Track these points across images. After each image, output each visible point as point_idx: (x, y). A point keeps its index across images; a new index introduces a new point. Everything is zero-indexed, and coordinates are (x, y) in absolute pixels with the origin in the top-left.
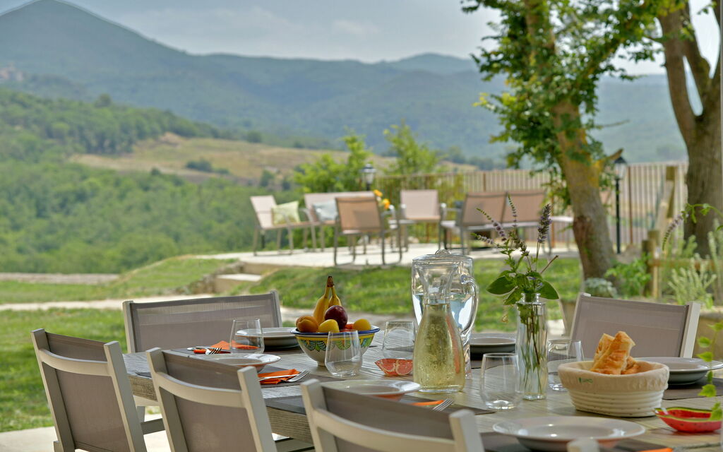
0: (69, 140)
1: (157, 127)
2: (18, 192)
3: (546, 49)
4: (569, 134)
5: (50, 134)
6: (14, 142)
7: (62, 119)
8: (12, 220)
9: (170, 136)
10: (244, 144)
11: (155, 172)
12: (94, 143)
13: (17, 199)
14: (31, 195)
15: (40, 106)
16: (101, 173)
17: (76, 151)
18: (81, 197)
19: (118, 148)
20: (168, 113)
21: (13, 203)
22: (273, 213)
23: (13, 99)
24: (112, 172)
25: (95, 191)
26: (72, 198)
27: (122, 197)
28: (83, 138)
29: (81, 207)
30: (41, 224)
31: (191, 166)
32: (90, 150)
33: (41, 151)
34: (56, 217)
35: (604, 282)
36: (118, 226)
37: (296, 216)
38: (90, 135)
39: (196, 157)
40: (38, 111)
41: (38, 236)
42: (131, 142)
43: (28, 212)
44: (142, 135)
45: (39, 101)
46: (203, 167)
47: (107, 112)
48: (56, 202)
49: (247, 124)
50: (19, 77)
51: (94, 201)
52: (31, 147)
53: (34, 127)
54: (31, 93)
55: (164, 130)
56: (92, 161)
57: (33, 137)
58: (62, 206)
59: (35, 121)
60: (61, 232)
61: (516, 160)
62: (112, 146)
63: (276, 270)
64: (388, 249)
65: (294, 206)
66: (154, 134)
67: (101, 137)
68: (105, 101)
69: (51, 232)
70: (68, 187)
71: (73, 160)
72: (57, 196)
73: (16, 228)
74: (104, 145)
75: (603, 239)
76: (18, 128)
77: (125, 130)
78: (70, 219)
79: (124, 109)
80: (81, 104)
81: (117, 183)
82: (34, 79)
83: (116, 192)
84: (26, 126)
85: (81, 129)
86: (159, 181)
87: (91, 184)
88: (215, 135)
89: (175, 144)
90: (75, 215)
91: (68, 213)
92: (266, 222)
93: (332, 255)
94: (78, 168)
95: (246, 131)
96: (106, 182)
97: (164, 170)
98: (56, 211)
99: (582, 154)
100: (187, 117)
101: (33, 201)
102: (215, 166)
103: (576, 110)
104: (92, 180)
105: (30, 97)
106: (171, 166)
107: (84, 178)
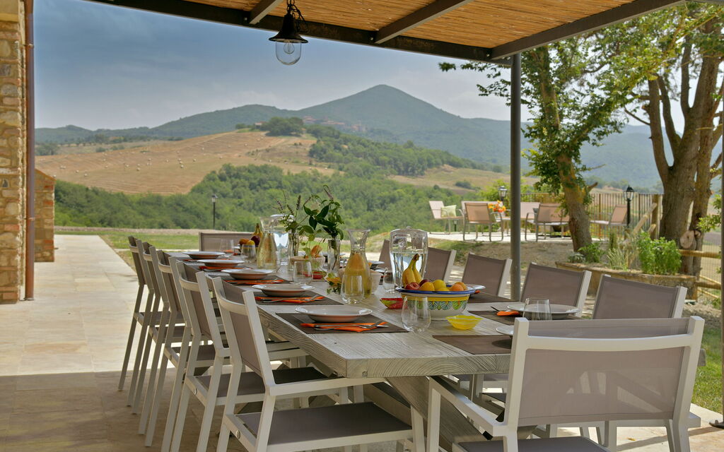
0: (389, 166)
1: (439, 161)
2: (358, 195)
3: (553, 127)
4: (565, 173)
5: (378, 162)
6: (358, 167)
7: (385, 155)
8: (354, 211)
9: (447, 166)
10: (490, 173)
11: (436, 187)
12: (402, 169)
13: (357, 199)
14: (365, 197)
15: (373, 146)
16: (405, 186)
17: (392, 173)
18: (393, 200)
19: (416, 172)
20: (447, 153)
21: (355, 201)
22: (442, 210)
23: (359, 143)
24: (411, 186)
25: (401, 197)
26: (388, 200)
27: (416, 201)
28: (396, 166)
29: (392, 206)
30: (369, 215)
31: (458, 185)
32: (400, 173)
33: (372, 172)
34: (378, 211)
35: (579, 254)
36: (413, 218)
37: (455, 213)
38: (400, 164)
39: (462, 180)
40: (372, 149)
41: (368, 222)
42: (423, 169)
43: (363, 207)
44: (430, 165)
45: (373, 143)
46: (465, 185)
47: (411, 151)
48: (378, 202)
49: (494, 161)
50: (364, 130)
51: (400, 203)
52: (367, 170)
53: (369, 158)
54: (369, 139)
55: (443, 163)
56: (400, 179)
57: (368, 164)
58: (382, 205)
59: (370, 155)
60: (381, 220)
61: (539, 186)
62: (413, 171)
63: (442, 242)
64: (505, 234)
65: (453, 207)
66: (437, 165)
67: (407, 165)
68: (410, 145)
69: (375, 219)
70: (386, 193)
71: (389, 178)
72: (379, 199)
73: (356, 216)
74: (408, 170)
75: (584, 231)
76: (360, 159)
77: (420, 161)
78: (386, 212)
79: (421, 149)
80: (396, 146)
81: (414, 193)
82: (372, 131)
83: (413, 198)
84: (365, 157)
85: (395, 160)
86: (439, 193)
87: (398, 192)
88: (474, 167)
89: (450, 172)
90: (389, 210)
91: (385, 209)
92: (437, 215)
93: (462, 235)
94: (392, 183)
95: (493, 165)
96: (407, 191)
97: (441, 187)
98: (378, 208)
99: (572, 184)
100: (457, 155)
101: (366, 201)
102: (473, 185)
103: (570, 160)
104: (399, 190)
105: (368, 141)
106: (447, 184)
107: (395, 189)
